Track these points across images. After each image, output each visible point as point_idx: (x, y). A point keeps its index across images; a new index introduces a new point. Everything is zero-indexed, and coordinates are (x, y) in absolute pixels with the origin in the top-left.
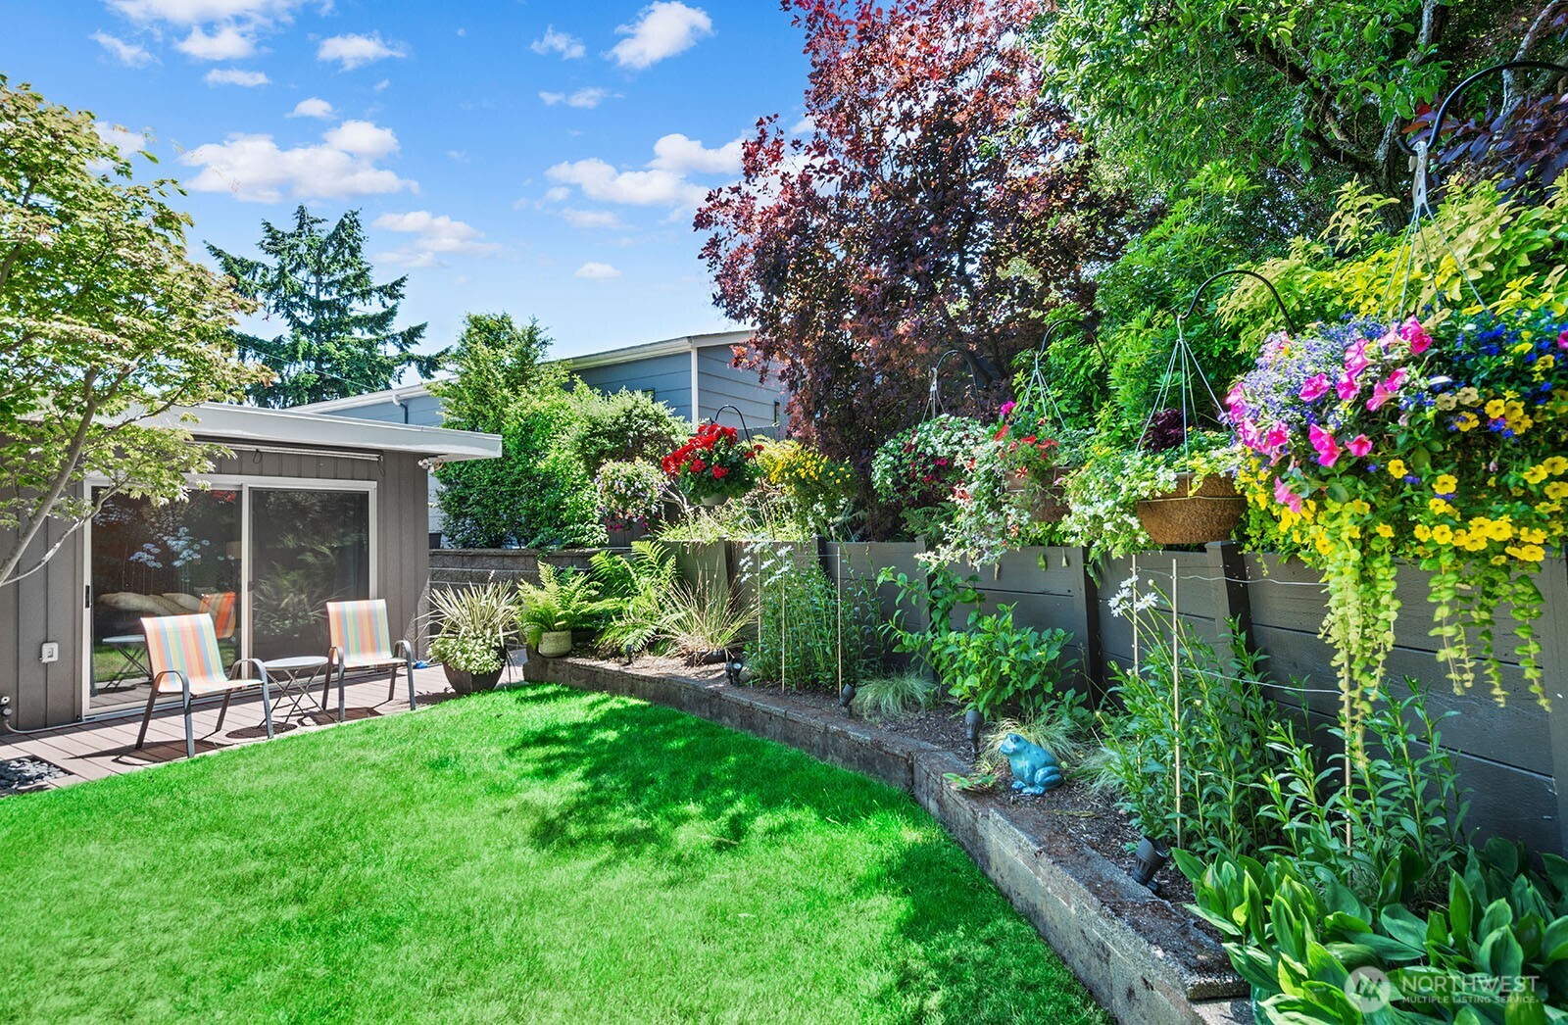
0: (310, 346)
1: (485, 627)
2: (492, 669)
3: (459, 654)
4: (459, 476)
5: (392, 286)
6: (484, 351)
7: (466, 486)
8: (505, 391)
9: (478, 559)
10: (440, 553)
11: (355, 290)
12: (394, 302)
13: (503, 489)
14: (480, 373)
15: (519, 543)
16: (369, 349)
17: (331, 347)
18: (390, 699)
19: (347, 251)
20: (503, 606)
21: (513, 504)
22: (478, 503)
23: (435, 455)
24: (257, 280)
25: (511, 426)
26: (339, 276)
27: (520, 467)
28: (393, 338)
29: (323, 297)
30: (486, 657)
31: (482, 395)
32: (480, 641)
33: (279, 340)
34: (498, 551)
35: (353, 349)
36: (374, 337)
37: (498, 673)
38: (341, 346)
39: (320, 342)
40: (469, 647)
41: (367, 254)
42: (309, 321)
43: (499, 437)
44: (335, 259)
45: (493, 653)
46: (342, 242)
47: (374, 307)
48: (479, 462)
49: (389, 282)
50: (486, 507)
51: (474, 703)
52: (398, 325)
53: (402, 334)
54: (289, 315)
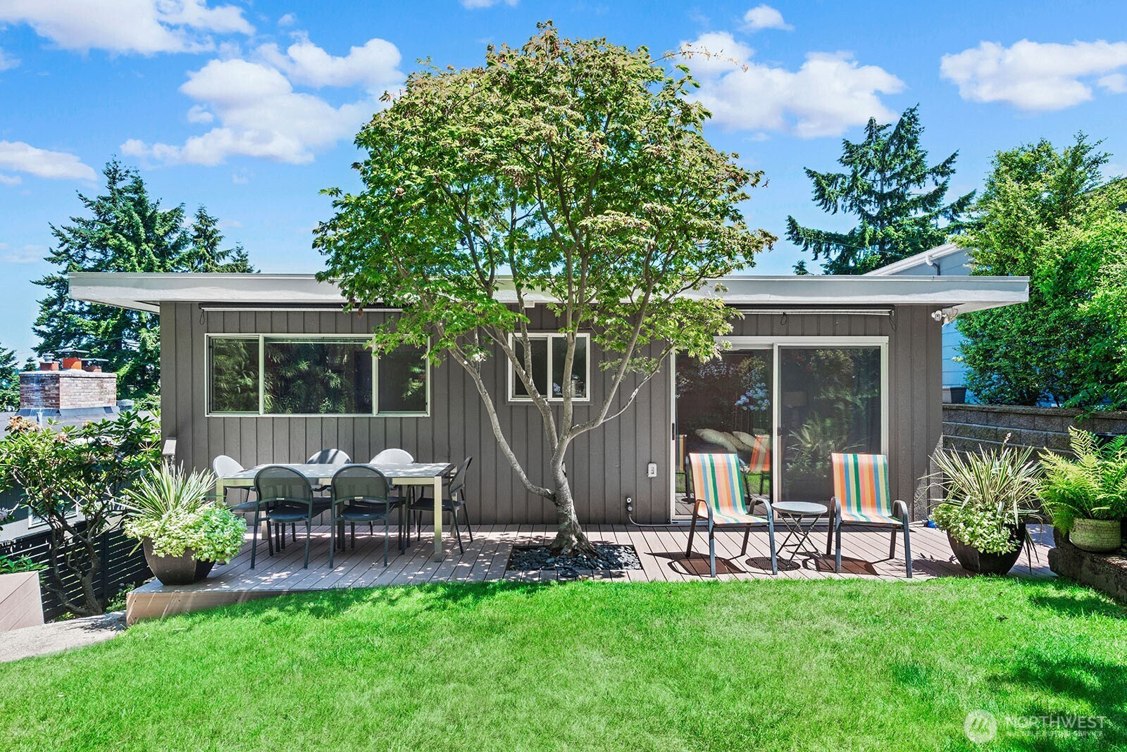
0: (875, 232)
1: (997, 498)
2: (1004, 550)
3: (962, 525)
4: (985, 326)
5: (944, 165)
6: (1012, 187)
7: (993, 339)
8: (1039, 227)
9: (1006, 418)
10: (964, 409)
11: (912, 177)
12: (945, 178)
13: (1034, 340)
14: (1008, 214)
15: (1057, 400)
16: (923, 226)
17: (891, 230)
18: (892, 556)
19: (906, 145)
20: (1021, 478)
21: (1048, 356)
22: (1005, 355)
23: (950, 306)
24: (838, 189)
25: (1046, 265)
26: (898, 169)
27: (1056, 313)
28: (945, 211)
29: (886, 190)
30: (996, 535)
31: (1011, 237)
32: (989, 514)
33: (853, 232)
34: (1029, 409)
35: (909, 229)
36: (927, 214)
37: (1014, 555)
38: (899, 227)
39: (882, 227)
40: (976, 519)
41: (923, 143)
42: (874, 213)
43: (1027, 279)
44: (895, 155)
45: (1006, 532)
46: (901, 139)
47: (929, 187)
48: (1005, 309)
49: (940, 162)
50: (1014, 360)
51: (976, 587)
52: (948, 200)
53: (952, 205)
54: (861, 211)
